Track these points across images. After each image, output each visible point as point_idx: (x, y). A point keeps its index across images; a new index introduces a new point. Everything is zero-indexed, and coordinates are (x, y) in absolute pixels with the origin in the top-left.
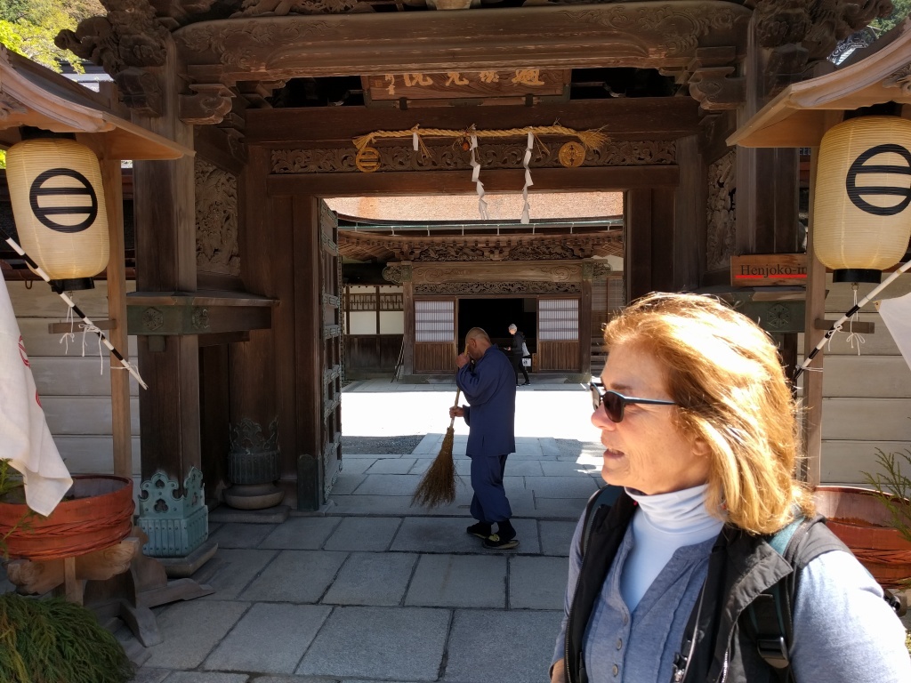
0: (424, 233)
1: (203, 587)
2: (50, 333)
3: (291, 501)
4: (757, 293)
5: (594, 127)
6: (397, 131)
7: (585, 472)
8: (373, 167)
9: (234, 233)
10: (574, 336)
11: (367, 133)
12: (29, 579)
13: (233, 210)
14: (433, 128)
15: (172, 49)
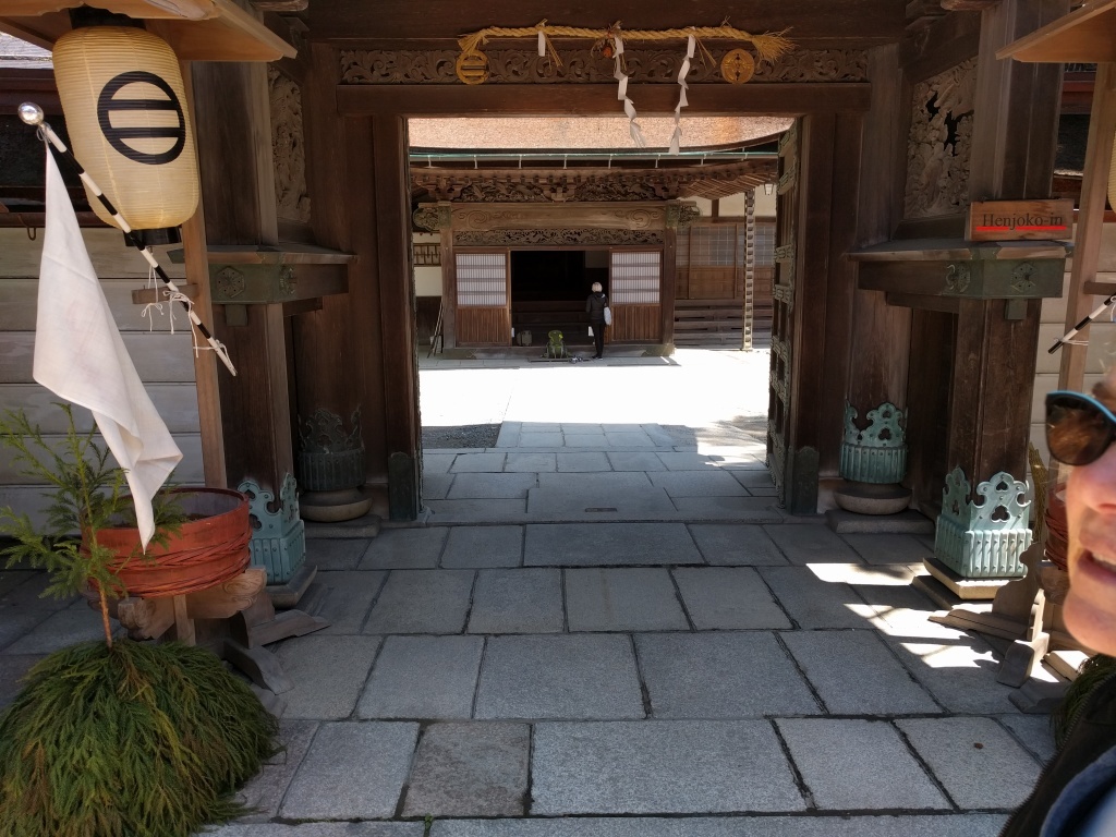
0: (470, 165)
1: (316, 619)
2: (135, 303)
3: (381, 510)
4: (1003, 249)
5: (773, 29)
6: (518, 28)
7: (714, 464)
8: (480, 77)
9: (301, 166)
10: (655, 298)
11: (477, 30)
12: (143, 621)
13: (299, 135)
14: (564, 25)
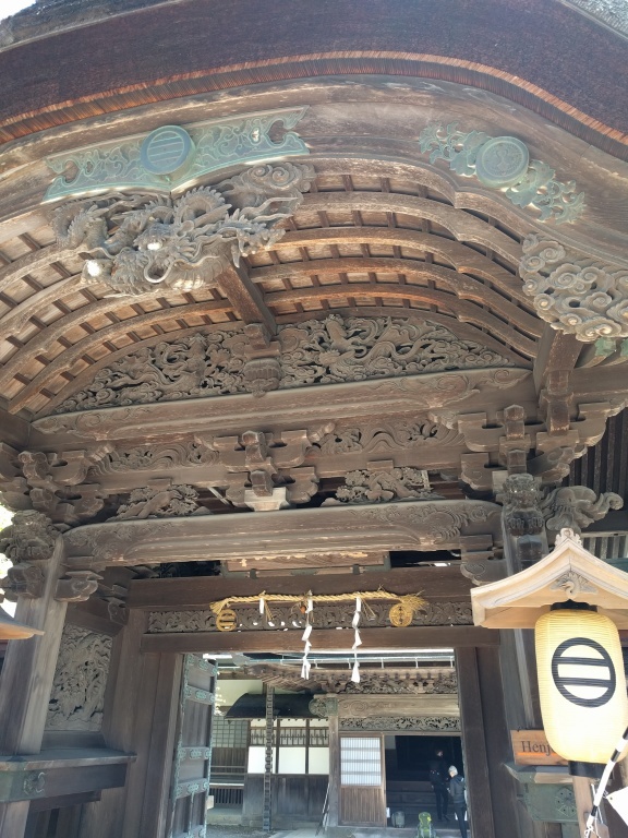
0: (344, 666)
4: (538, 774)
5: (412, 592)
6: (248, 596)
8: (230, 626)
9: (101, 690)
13: (103, 669)
14: (276, 594)
15: (59, 546)
